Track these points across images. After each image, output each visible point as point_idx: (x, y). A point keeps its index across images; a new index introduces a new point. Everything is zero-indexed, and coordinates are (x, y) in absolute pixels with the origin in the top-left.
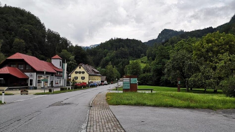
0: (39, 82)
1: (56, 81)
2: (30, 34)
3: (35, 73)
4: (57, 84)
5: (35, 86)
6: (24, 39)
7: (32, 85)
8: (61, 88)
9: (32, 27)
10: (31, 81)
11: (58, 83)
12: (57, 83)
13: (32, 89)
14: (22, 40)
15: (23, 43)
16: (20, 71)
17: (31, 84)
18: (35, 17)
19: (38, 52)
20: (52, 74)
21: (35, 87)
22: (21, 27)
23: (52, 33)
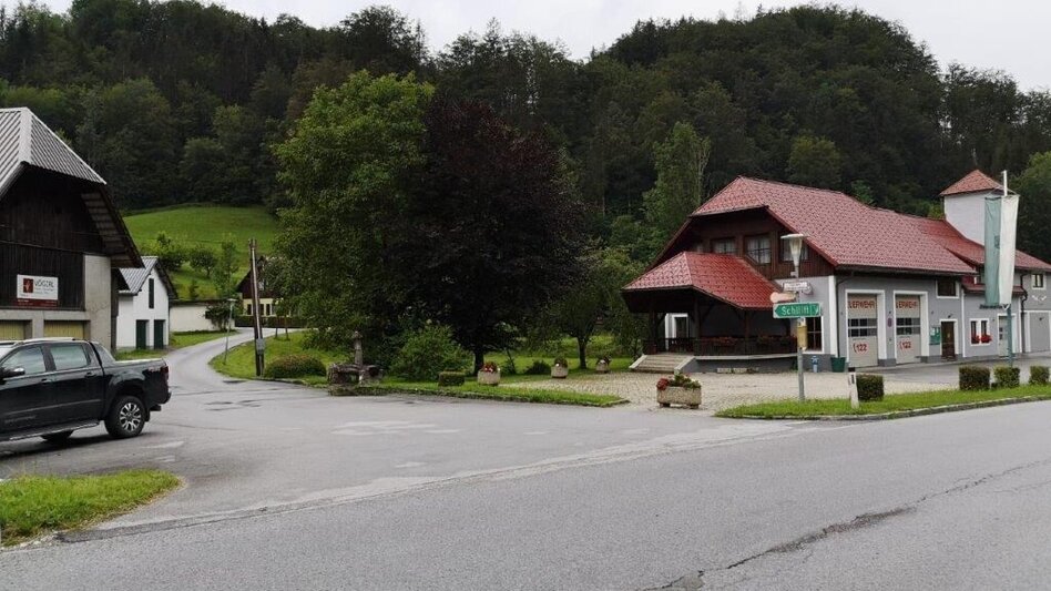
0: (862, 328)
1: (974, 323)
2: (861, 105)
3: (831, 280)
4: (980, 344)
5: (834, 352)
6: (831, 137)
7: (819, 346)
8: (962, 371)
9: (869, 71)
10: (814, 325)
11: (986, 339)
12: (979, 333)
13: (820, 370)
14: (823, 141)
15: (828, 152)
16: (753, 270)
17: (815, 341)
18: (885, 24)
19: (905, 189)
20: (945, 283)
21: (833, 359)
22: (818, 83)
23: (971, 80)
